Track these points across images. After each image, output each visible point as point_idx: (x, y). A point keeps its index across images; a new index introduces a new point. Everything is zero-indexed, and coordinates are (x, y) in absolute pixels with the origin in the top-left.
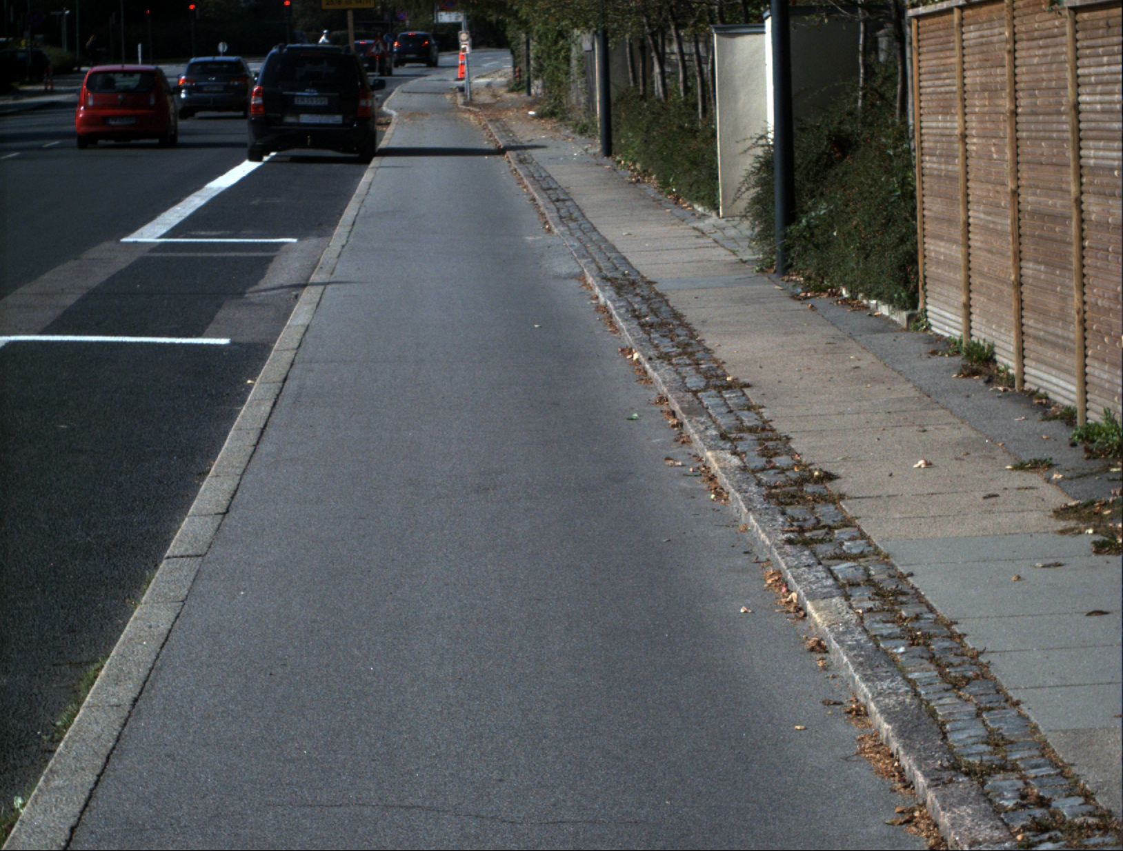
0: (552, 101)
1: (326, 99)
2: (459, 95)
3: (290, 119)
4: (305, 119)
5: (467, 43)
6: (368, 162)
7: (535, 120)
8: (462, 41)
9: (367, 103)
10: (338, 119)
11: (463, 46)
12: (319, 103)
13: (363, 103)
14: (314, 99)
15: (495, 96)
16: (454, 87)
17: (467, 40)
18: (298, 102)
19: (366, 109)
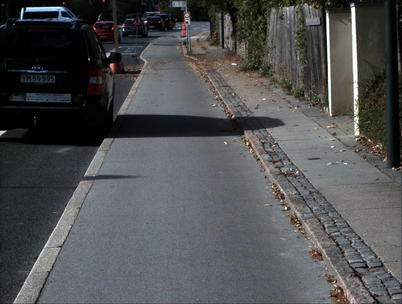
0: (253, 59)
1: (54, 77)
2: (183, 46)
3: (16, 98)
4: (32, 97)
5: (188, 18)
6: (98, 143)
7: (241, 73)
8: (186, 17)
9: (97, 80)
10: (67, 98)
11: (186, 21)
12: (46, 81)
13: (93, 80)
14: (41, 76)
15: (204, 48)
16: (181, 42)
17: (188, 17)
18: (24, 80)
19: (96, 86)
